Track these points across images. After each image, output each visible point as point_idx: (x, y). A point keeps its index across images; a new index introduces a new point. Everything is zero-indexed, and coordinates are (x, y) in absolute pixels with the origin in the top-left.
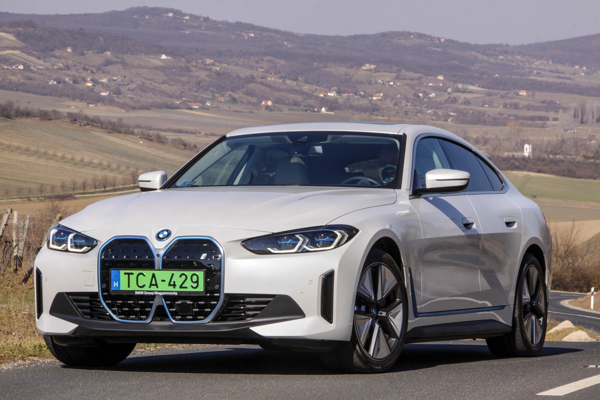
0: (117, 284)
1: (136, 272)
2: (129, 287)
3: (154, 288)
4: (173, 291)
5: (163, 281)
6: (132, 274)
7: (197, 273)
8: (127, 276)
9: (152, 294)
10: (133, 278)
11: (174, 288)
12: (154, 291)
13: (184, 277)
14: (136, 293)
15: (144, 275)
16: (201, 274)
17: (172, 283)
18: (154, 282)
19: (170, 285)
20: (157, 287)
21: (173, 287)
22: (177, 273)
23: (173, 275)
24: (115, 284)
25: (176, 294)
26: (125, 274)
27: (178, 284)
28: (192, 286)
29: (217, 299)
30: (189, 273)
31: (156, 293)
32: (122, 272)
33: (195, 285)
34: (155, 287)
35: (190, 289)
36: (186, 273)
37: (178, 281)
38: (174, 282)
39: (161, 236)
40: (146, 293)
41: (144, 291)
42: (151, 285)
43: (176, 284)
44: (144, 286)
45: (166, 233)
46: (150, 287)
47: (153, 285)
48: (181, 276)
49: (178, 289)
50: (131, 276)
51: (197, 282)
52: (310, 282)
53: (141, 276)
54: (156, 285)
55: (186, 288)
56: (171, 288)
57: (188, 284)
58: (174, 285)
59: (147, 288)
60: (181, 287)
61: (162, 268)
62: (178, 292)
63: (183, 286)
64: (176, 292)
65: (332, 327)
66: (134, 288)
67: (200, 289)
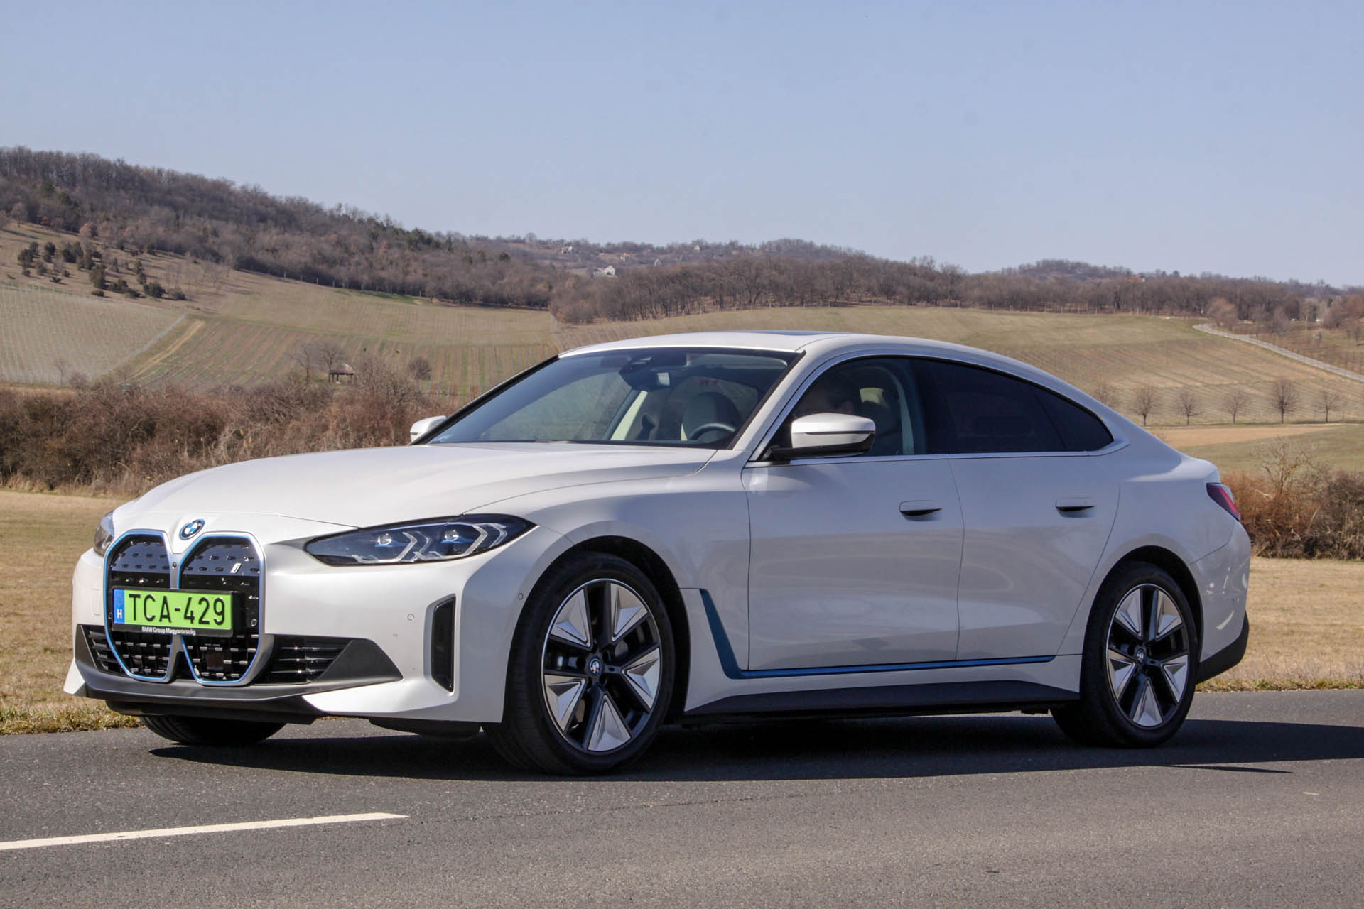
0: (121, 614)
1: (144, 594)
2: (135, 619)
3: (165, 622)
4: (189, 629)
5: (177, 610)
6: (139, 596)
7: (221, 597)
8: (132, 599)
9: (163, 631)
10: (140, 602)
11: (192, 622)
12: (164, 628)
13: (204, 603)
14: (144, 630)
15: (153, 600)
16: (227, 599)
17: (189, 615)
18: (165, 613)
19: (186, 617)
20: (170, 621)
21: (189, 621)
22: (196, 597)
23: (190, 599)
24: (118, 614)
25: (194, 633)
26: (131, 596)
27: (197, 616)
28: (215, 620)
29: (255, 643)
30: (211, 598)
31: (168, 631)
32: (127, 593)
33: (219, 618)
34: (167, 620)
35: (213, 626)
36: (206, 596)
37: (197, 610)
38: (192, 612)
39: (187, 531)
40: (156, 631)
41: (153, 627)
42: (162, 616)
43: (194, 615)
44: (154, 617)
45: (195, 526)
46: (161, 620)
47: (165, 617)
48: (200, 603)
49: (196, 625)
50: (137, 599)
51: (222, 613)
52: (411, 617)
53: (149, 600)
54: (168, 617)
55: (207, 623)
56: (187, 624)
57: (211, 616)
58: (192, 618)
59: (156, 622)
60: (201, 622)
61: (180, 587)
62: (197, 630)
63: (204, 620)
64: (193, 629)
65: (451, 696)
66: (141, 621)
67: (227, 625)
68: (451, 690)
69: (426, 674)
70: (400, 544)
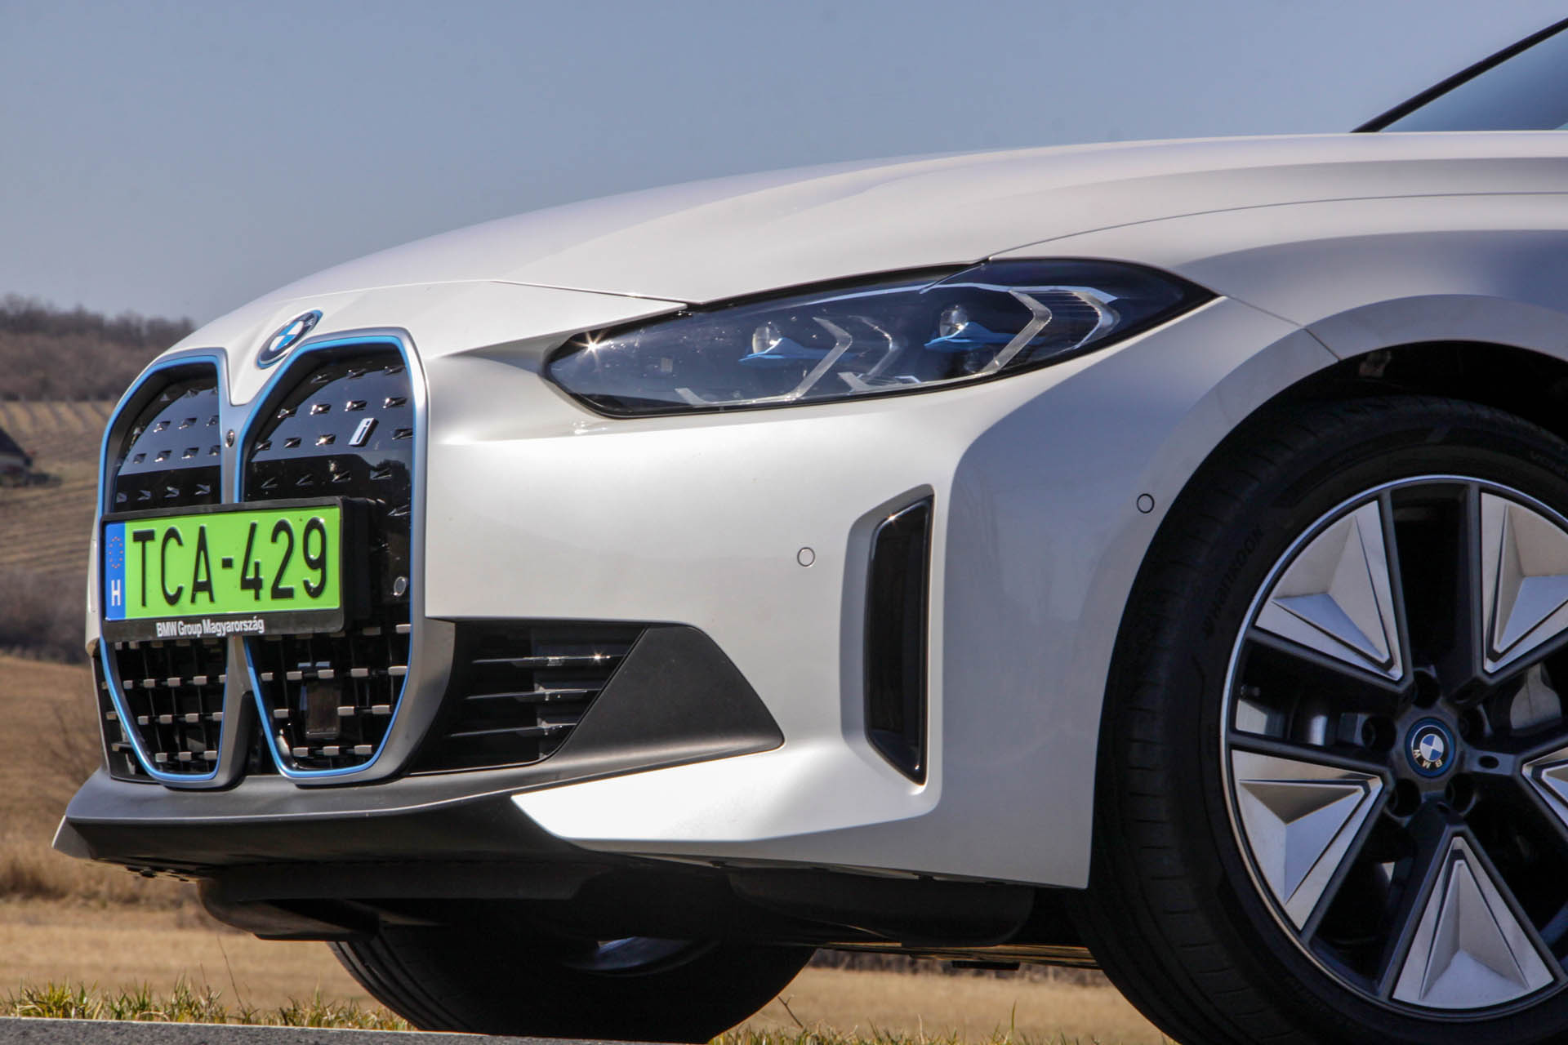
0: (121, 592)
1: (160, 528)
3: (202, 603)
4: (248, 616)
5: (227, 563)
6: (152, 536)
7: (318, 514)
8: (139, 545)
9: (198, 630)
10: (153, 548)
11: (256, 596)
12: (200, 619)
13: (283, 536)
14: (164, 631)
15: (180, 543)
16: (330, 518)
17: (251, 576)
18: (202, 578)
19: (246, 584)
20: (212, 599)
21: (251, 592)
22: (267, 521)
23: (253, 527)
24: (117, 593)
25: (259, 626)
26: (137, 537)
27: (268, 577)
28: (307, 584)
30: (297, 519)
31: (210, 628)
32: (130, 531)
33: (314, 578)
34: (206, 594)
35: (301, 603)
36: (287, 516)
37: (268, 558)
38: (257, 567)
40: (185, 630)
41: (178, 619)
42: (199, 587)
43: (262, 575)
44: (179, 591)
45: (297, 328)
46: (193, 600)
47: (202, 586)
48: (274, 539)
49: (268, 604)
50: (149, 544)
51: (319, 564)
52: (806, 557)
53: (172, 544)
54: (207, 585)
55: (288, 593)
56: (246, 601)
57: (298, 574)
58: (256, 584)
59: (185, 607)
60: (277, 592)
61: (241, 497)
62: (268, 617)
63: (282, 586)
64: (260, 615)
65: (919, 797)
66: (157, 607)
67: (331, 600)
68: (919, 778)
69: (847, 729)
70: (807, 353)
